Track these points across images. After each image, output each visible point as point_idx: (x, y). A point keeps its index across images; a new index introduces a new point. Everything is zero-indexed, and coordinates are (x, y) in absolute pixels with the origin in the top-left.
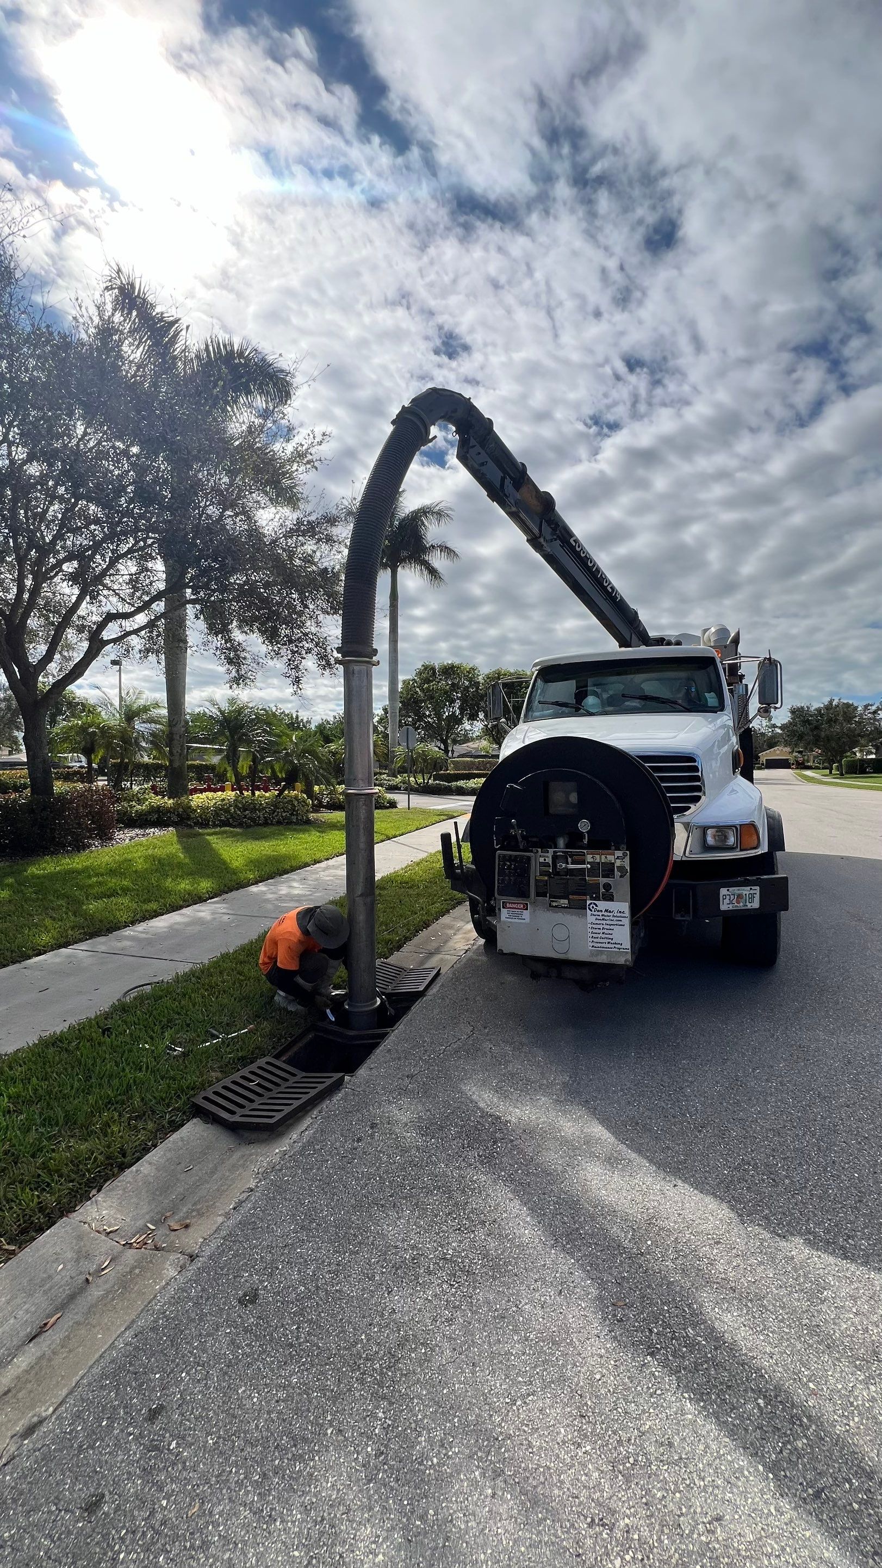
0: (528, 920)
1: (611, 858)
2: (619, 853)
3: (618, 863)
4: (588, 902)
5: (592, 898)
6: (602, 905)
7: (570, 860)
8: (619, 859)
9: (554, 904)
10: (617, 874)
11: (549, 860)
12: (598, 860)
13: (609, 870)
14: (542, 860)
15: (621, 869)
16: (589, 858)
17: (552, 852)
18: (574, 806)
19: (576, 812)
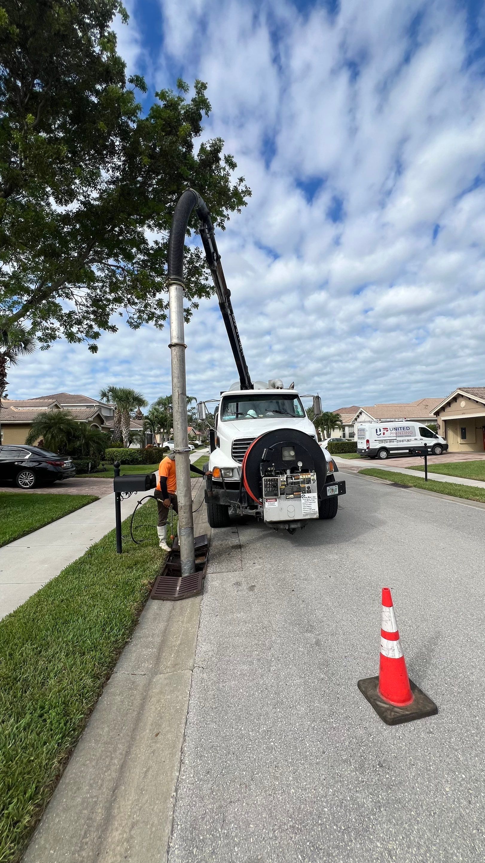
0: (277, 506)
2: (312, 474)
4: (301, 495)
5: (303, 493)
6: (307, 495)
7: (293, 478)
8: (312, 476)
9: (288, 497)
10: (312, 482)
11: (285, 479)
14: (282, 479)
16: (301, 477)
17: (286, 476)
18: (292, 456)
19: (294, 459)
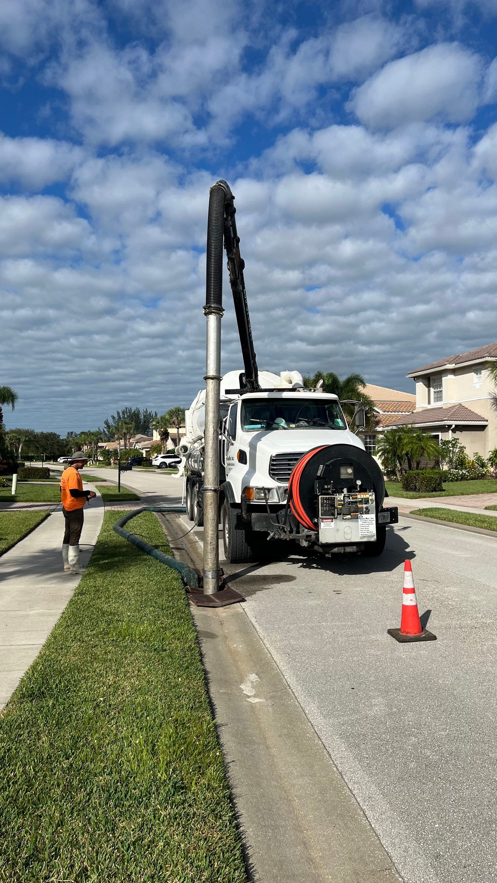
0: (333, 527)
1: (367, 496)
2: (370, 494)
3: (370, 498)
4: (359, 515)
5: (360, 514)
6: (365, 516)
7: (351, 498)
8: (370, 496)
9: (345, 518)
10: (370, 502)
11: (342, 499)
12: (362, 497)
13: (367, 501)
14: (339, 499)
15: (371, 500)
16: (359, 496)
17: (343, 494)
18: (350, 474)
19: (352, 477)
